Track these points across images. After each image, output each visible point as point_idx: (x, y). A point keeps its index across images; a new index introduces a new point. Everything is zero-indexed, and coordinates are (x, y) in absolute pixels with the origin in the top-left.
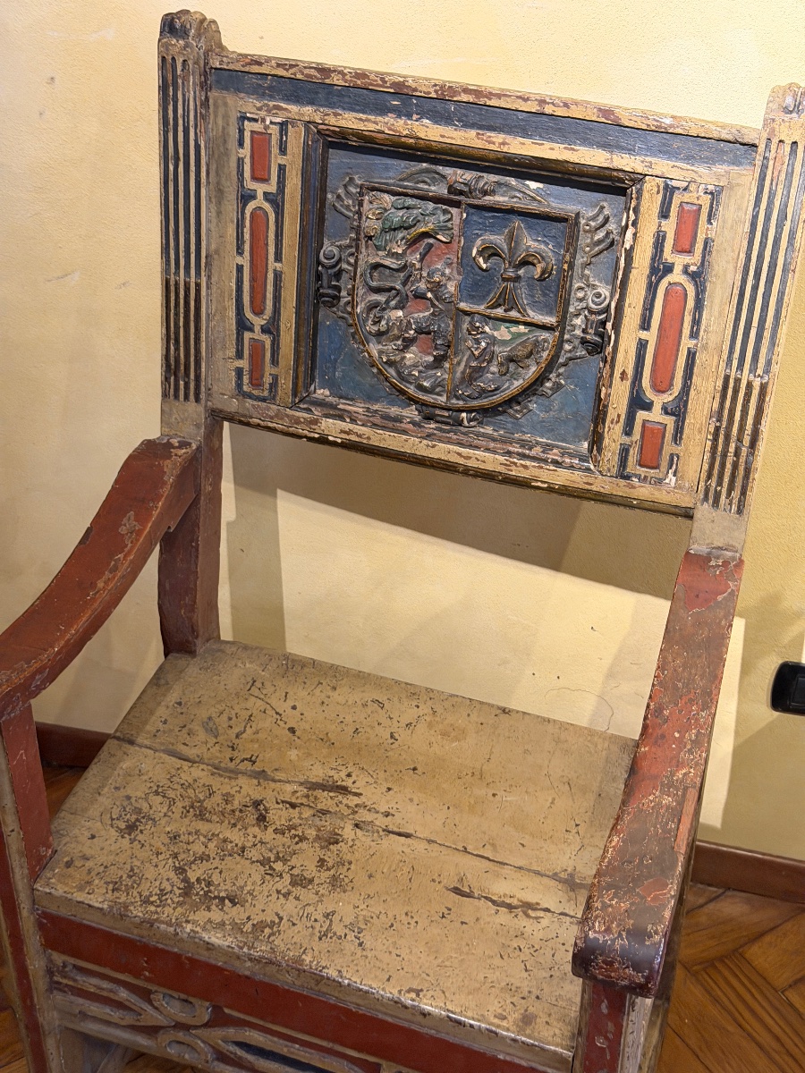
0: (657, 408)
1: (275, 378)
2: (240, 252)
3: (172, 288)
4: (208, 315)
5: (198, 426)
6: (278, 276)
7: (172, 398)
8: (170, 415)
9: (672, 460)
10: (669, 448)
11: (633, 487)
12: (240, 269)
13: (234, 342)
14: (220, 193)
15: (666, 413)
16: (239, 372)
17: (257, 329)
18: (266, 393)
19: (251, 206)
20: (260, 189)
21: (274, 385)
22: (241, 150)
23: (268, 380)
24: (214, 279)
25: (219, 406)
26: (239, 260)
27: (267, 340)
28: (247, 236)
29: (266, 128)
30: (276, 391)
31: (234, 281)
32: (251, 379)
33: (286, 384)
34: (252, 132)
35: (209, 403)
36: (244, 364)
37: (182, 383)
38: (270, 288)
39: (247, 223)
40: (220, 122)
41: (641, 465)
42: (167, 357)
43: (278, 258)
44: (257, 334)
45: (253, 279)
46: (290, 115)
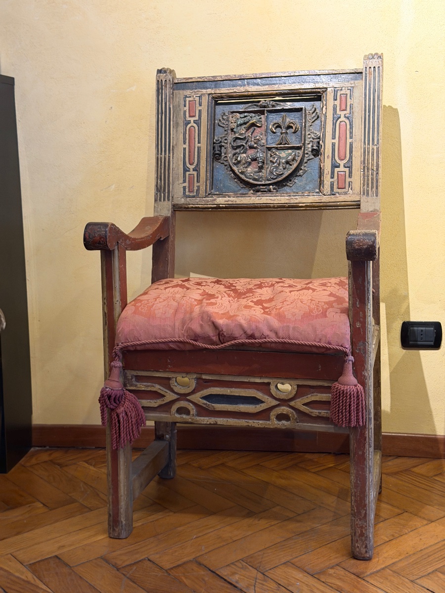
0: (342, 166)
1: (198, 187)
2: (185, 143)
3: (159, 159)
4: (172, 169)
5: (168, 210)
6: (199, 148)
7: (158, 201)
8: (158, 208)
9: (349, 184)
10: (348, 180)
11: (337, 197)
12: (185, 149)
13: (182, 177)
14: (177, 124)
15: (345, 167)
16: (184, 188)
17: (191, 170)
18: (195, 194)
19: (189, 126)
20: (192, 119)
21: (198, 190)
22: (185, 108)
23: (196, 188)
24: (174, 155)
25: (177, 203)
26: (184, 146)
27: (195, 173)
28: (187, 137)
29: (194, 98)
30: (199, 192)
31: (182, 154)
32: (189, 190)
33: (203, 188)
34: (189, 101)
35: (173, 203)
36: (186, 184)
37: (162, 194)
38: (196, 153)
39: (187, 132)
40: (177, 100)
41: (339, 189)
42: (157, 186)
43: (199, 143)
44: (192, 172)
45: (190, 152)
46: (203, 93)
